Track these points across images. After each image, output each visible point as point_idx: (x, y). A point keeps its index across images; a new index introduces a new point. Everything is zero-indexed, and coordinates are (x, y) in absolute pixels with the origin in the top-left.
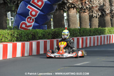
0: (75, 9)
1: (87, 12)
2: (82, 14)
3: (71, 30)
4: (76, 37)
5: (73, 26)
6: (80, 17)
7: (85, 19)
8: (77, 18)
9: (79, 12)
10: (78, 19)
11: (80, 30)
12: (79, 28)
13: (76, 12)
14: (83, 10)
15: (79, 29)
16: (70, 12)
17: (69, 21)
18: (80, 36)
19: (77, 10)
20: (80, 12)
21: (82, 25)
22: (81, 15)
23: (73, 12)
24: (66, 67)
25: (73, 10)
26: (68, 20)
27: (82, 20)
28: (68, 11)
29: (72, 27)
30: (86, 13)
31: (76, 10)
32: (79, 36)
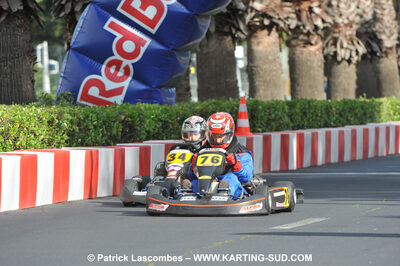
0: (274, 34)
1: (316, 43)
2: (298, 50)
3: (260, 107)
4: (277, 130)
5: (269, 93)
6: (292, 62)
7: (310, 68)
8: (281, 65)
9: (288, 44)
10: (285, 66)
11: (291, 105)
12: (289, 98)
13: (278, 45)
14: (301, 37)
15: (288, 103)
16: (258, 44)
17: (253, 75)
18: (293, 129)
19: (280, 36)
20: (293, 42)
21: (298, 88)
22: (294, 54)
23: (267, 42)
24: (243, 237)
25: (269, 35)
26: (250, 71)
27: (297, 71)
28: (249, 38)
29: (265, 95)
30: (312, 48)
31: (277, 35)
32: (288, 127)
